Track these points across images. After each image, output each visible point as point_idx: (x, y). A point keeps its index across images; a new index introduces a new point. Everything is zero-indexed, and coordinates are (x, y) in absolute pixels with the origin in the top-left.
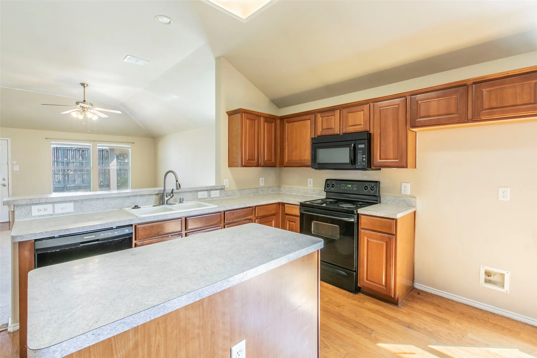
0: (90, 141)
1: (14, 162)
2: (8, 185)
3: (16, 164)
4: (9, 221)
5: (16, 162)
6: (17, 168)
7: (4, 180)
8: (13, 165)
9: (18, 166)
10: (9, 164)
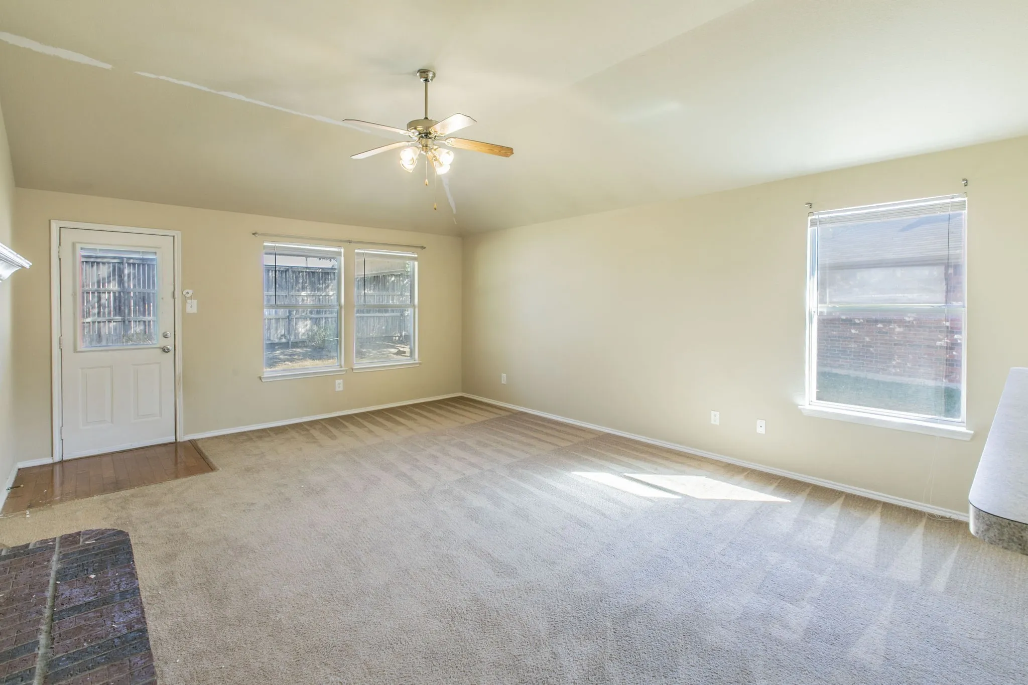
0: (340, 242)
1: (188, 293)
2: (175, 349)
3: (191, 298)
4: (176, 440)
5: (191, 292)
6: (192, 307)
7: (165, 336)
8: (185, 299)
9: (195, 302)
10: (176, 296)
